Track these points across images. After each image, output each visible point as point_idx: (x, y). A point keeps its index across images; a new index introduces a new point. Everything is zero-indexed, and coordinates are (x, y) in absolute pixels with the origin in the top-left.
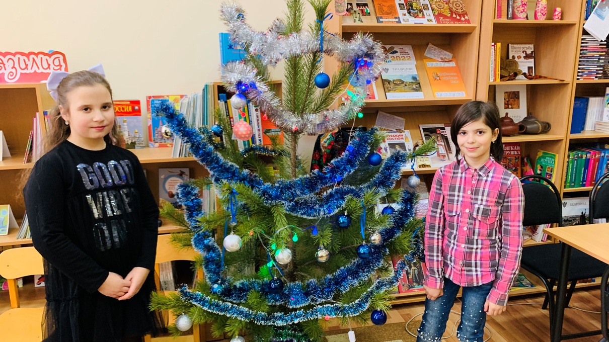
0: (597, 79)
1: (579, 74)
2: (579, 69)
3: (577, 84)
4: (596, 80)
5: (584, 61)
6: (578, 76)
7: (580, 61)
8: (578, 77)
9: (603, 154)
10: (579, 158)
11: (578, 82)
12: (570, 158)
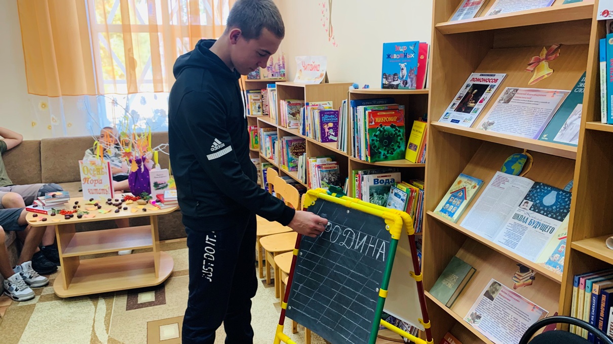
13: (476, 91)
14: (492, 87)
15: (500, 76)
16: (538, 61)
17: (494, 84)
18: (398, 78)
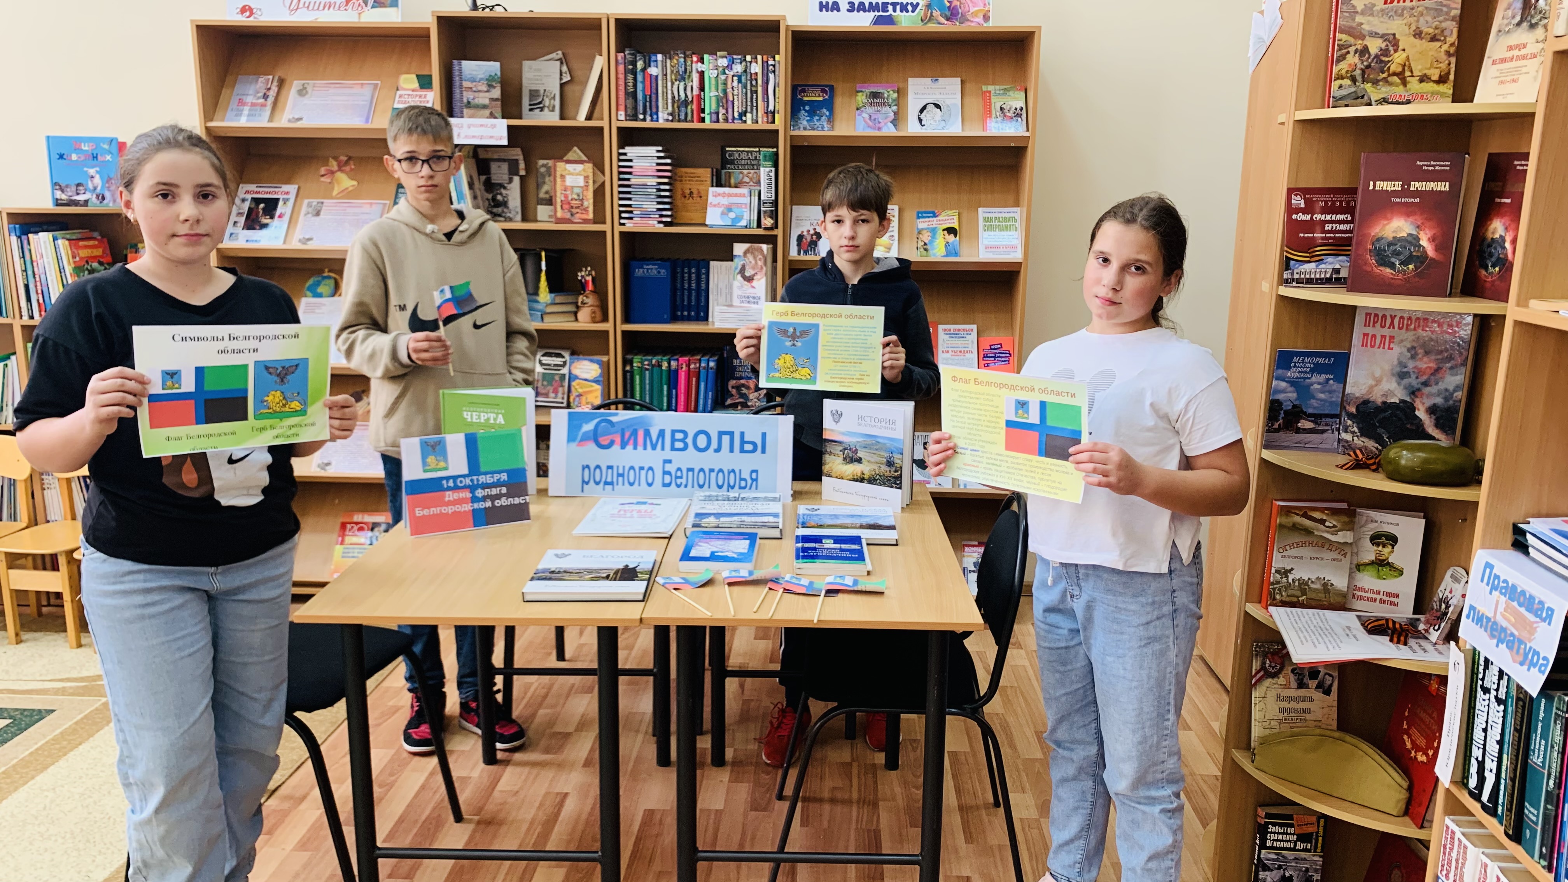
0: (662, 225)
1: (623, 215)
2: (621, 206)
3: (621, 233)
4: (660, 228)
5: (629, 193)
6: (621, 218)
7: (620, 192)
8: (622, 221)
9: (703, 365)
10: (653, 366)
11: (623, 229)
12: (635, 365)
13: (262, 206)
14: (286, 201)
15: (292, 189)
16: (332, 173)
17: (285, 196)
18: (86, 190)
